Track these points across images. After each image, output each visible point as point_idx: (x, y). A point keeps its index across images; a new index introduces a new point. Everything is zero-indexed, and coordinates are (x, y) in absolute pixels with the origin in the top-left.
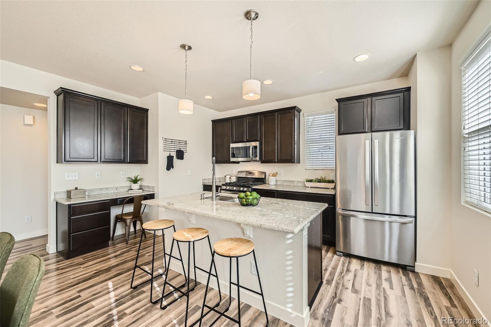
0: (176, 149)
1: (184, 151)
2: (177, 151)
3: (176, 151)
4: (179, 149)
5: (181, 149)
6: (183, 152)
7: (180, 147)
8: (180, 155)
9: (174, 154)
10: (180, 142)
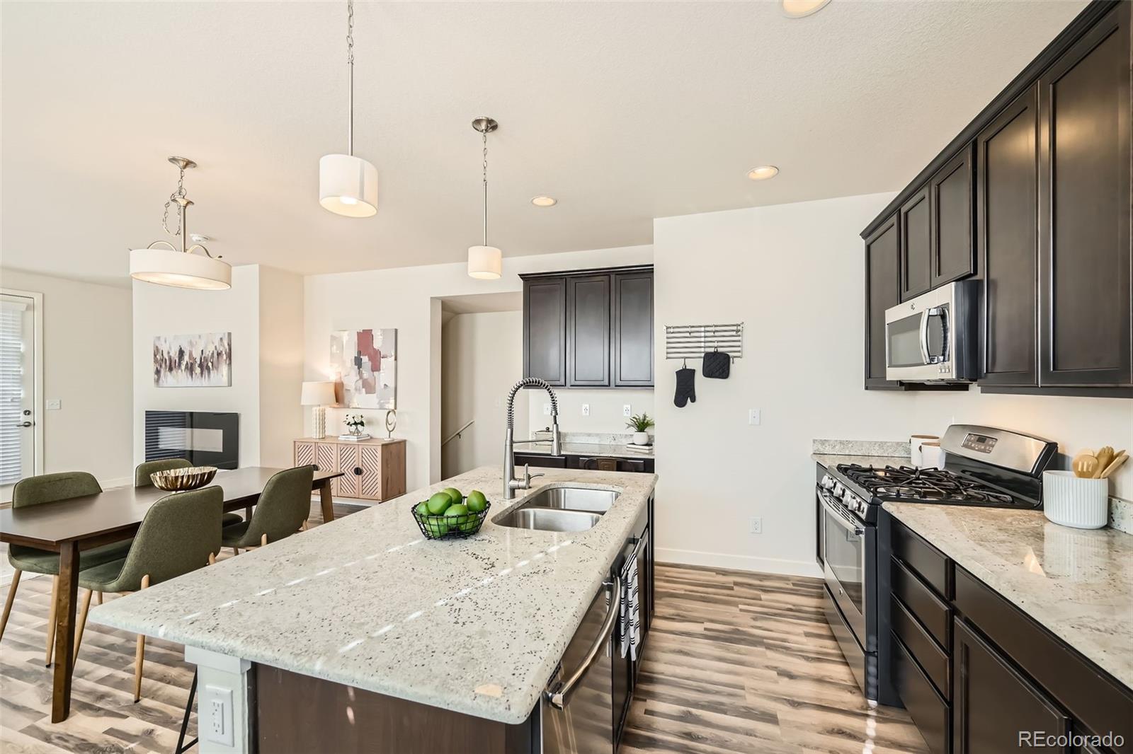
0: (702, 350)
1: (730, 354)
2: (707, 354)
3: (703, 355)
4: (712, 350)
5: (720, 350)
6: (728, 357)
7: (716, 344)
8: (718, 365)
9: (697, 365)
10: (715, 329)
